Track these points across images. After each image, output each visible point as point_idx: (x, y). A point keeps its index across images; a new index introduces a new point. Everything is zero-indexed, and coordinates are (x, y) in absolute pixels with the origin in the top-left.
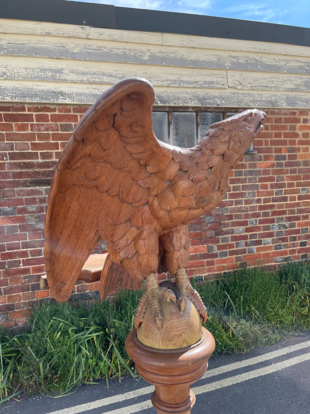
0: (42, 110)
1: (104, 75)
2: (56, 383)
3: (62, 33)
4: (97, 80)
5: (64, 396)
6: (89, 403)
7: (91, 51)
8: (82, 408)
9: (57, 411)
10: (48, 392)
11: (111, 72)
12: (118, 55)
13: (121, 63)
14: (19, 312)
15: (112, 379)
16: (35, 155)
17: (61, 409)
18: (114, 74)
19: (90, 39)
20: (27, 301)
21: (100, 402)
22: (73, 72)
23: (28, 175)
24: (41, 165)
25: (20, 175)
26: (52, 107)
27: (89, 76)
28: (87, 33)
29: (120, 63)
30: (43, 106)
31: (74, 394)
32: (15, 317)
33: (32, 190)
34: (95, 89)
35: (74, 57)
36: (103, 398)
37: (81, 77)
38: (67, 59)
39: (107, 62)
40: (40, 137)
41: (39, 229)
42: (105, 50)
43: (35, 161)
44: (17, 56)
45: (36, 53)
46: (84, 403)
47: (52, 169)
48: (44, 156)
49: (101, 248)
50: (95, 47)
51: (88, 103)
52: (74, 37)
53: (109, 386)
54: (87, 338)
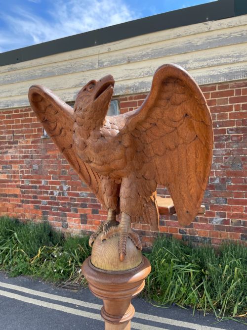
1: (222, 57)
2: (158, 295)
3: (189, 32)
4: (215, 63)
5: (160, 307)
6: (173, 320)
7: (212, 40)
10: (151, 299)
11: (229, 53)
12: (236, 38)
13: (239, 44)
14: (148, 238)
18: (231, 55)
19: (212, 31)
20: (154, 232)
22: (195, 61)
27: (209, 61)
28: (209, 27)
29: (237, 44)
31: (167, 309)
32: (145, 241)
34: (213, 71)
35: (198, 48)
36: (185, 321)
37: (201, 64)
38: (192, 52)
39: (225, 46)
42: (223, 37)
44: (157, 58)
45: (170, 53)
49: (210, 203)
50: (216, 36)
51: (206, 83)
52: (199, 33)
53: (194, 315)
54: (185, 271)
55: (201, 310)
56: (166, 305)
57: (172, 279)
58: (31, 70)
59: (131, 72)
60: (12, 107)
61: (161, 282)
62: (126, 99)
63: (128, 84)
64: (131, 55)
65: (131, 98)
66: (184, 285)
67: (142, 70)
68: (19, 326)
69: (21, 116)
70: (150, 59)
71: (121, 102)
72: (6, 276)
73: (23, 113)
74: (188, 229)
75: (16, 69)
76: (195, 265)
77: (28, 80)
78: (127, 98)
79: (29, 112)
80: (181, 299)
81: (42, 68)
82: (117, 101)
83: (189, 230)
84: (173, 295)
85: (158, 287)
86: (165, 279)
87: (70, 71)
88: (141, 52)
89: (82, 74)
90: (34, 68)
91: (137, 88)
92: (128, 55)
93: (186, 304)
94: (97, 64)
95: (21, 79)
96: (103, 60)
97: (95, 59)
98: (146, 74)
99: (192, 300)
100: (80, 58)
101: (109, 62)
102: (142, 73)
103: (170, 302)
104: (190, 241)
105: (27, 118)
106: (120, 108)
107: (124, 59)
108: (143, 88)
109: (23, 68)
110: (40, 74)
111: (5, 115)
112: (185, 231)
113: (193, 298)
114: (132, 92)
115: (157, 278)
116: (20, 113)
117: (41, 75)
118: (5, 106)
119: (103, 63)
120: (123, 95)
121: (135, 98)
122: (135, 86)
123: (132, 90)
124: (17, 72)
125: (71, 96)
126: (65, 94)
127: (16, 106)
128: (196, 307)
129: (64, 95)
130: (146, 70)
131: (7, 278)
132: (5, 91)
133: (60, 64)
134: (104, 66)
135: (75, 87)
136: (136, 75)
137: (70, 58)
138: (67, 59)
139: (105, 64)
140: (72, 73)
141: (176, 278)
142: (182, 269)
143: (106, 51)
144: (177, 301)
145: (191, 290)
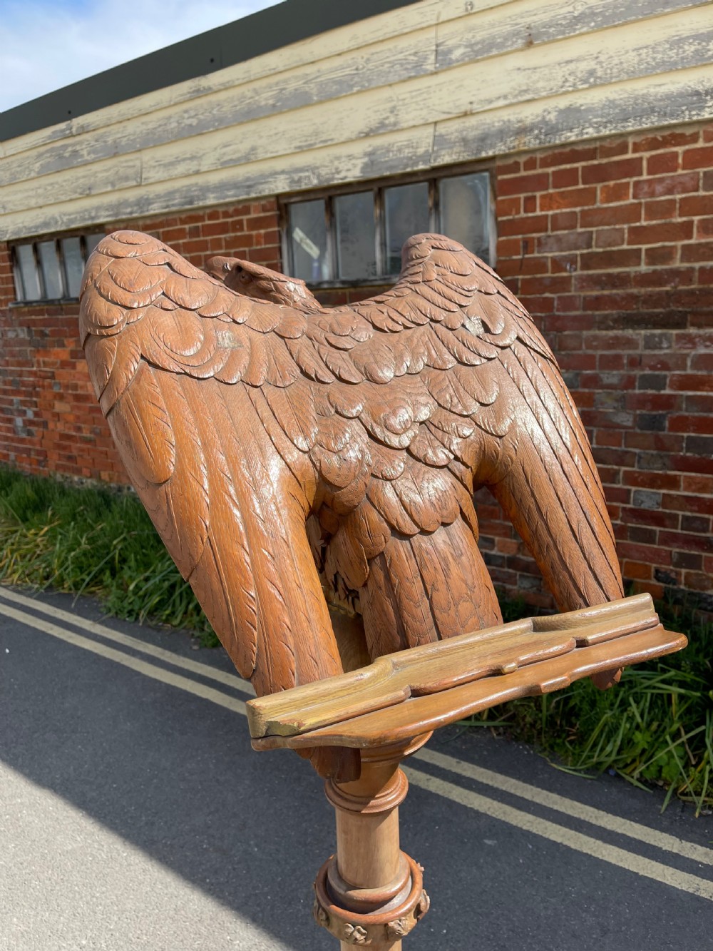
0: (665, 142)
2: (571, 742)
5: (571, 772)
6: (602, 813)
8: (582, 813)
9: (539, 790)
10: (548, 749)
15: (684, 802)
16: (634, 256)
17: (547, 790)
21: (625, 824)
23: (612, 302)
24: (644, 280)
25: (597, 303)
26: (689, 131)
30: (667, 133)
31: (589, 781)
33: (616, 338)
36: (636, 822)
40: (653, 211)
41: (619, 426)
43: (631, 270)
46: (594, 806)
47: (668, 288)
48: (653, 256)
53: (666, 810)
54: (655, 688)
55: (689, 799)
56: (587, 771)
57: (612, 705)
58: (246, 90)
59: (535, 77)
60: (201, 204)
61: (581, 709)
62: (515, 167)
63: (522, 116)
64: (535, 18)
65: (530, 164)
66: (649, 725)
67: (572, 66)
68: (211, 766)
69: (223, 228)
70: (600, 28)
71: (500, 177)
72: (195, 644)
73: (230, 220)
74: (684, 571)
75: (209, 91)
76: (689, 677)
77: (241, 123)
78: (517, 163)
79: (245, 218)
80: (634, 761)
81: (277, 84)
82: (486, 174)
83: (687, 575)
84: (608, 749)
85: (573, 719)
86: (593, 704)
87: (351, 87)
88: (570, 9)
89: (386, 93)
90: (257, 85)
91: (553, 130)
92: (528, 20)
93: (648, 776)
94: (432, 57)
95: (221, 120)
96: (450, 43)
97: (425, 41)
98: (585, 82)
99: (665, 771)
100: (382, 41)
101: (466, 46)
102: (571, 79)
103: (600, 763)
104: (687, 605)
105: (239, 234)
106: (495, 197)
107: (516, 34)
108: (571, 130)
109: (226, 87)
110: (271, 102)
111: (187, 227)
112: (673, 575)
113: (668, 764)
114: (534, 144)
115: (569, 698)
116: (221, 220)
117: (274, 106)
118: (186, 203)
119: (450, 51)
120: (506, 156)
121: (545, 163)
122: (546, 123)
123: (537, 137)
124: (213, 98)
125: (355, 166)
126: (338, 158)
127: (211, 200)
128: (675, 790)
129: (336, 163)
130: (584, 66)
131: (195, 647)
132: (184, 160)
133: (325, 66)
134: (451, 62)
135: (367, 135)
136: (552, 84)
137: (353, 44)
138: (345, 47)
139: (456, 54)
140: (359, 92)
141: (624, 705)
142: (647, 683)
143: (461, 12)
144: (621, 765)
145: (666, 742)
